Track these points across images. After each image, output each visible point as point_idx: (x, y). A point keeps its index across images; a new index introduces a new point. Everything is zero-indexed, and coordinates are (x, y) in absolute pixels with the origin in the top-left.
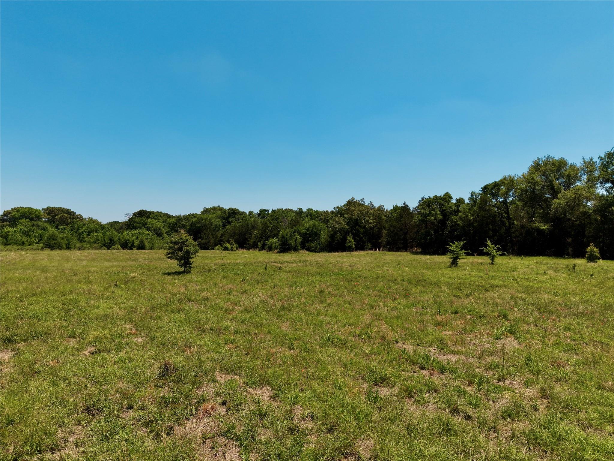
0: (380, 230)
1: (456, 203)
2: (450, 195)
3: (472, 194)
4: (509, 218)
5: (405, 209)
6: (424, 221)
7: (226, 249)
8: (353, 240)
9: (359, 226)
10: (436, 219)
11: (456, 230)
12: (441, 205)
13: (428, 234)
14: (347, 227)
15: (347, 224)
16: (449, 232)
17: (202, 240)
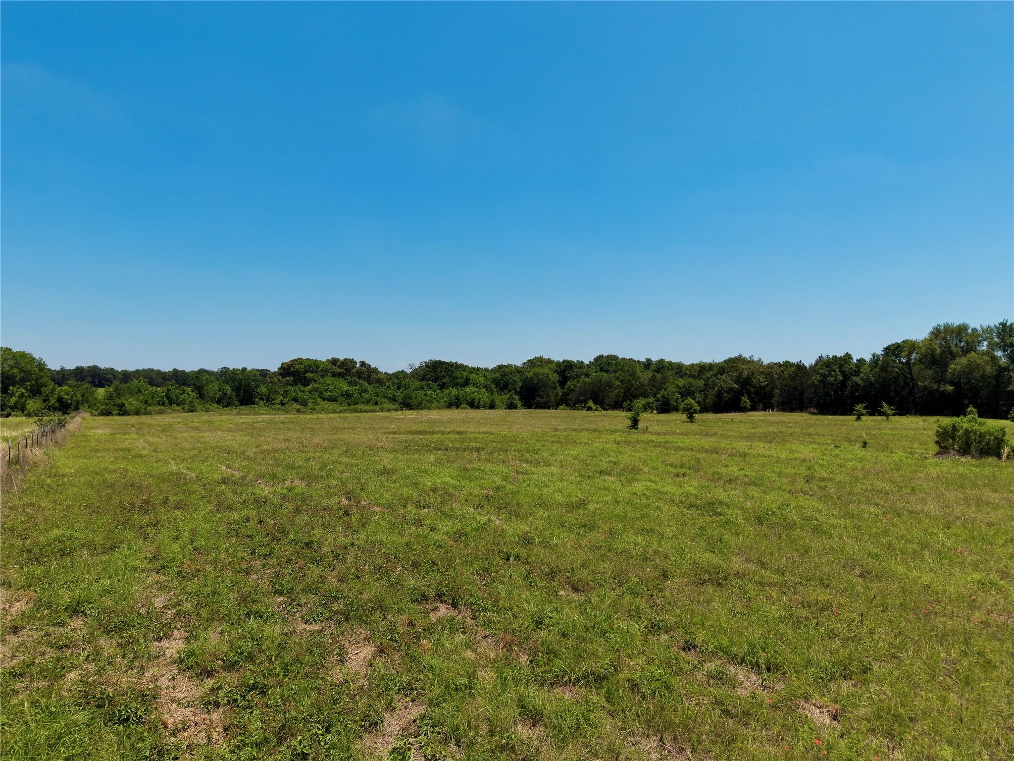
0: (772, 389)
1: (856, 364)
2: (850, 355)
3: (874, 355)
4: (912, 379)
5: (800, 367)
6: (823, 381)
7: (589, 409)
8: (748, 401)
9: (750, 386)
10: (836, 380)
11: (857, 390)
12: (841, 366)
13: (828, 394)
14: (736, 386)
15: (736, 382)
16: (849, 392)
17: (541, 398)
